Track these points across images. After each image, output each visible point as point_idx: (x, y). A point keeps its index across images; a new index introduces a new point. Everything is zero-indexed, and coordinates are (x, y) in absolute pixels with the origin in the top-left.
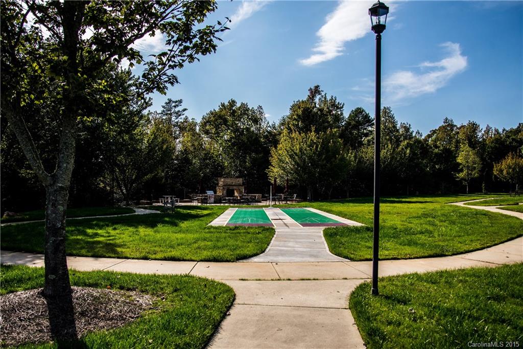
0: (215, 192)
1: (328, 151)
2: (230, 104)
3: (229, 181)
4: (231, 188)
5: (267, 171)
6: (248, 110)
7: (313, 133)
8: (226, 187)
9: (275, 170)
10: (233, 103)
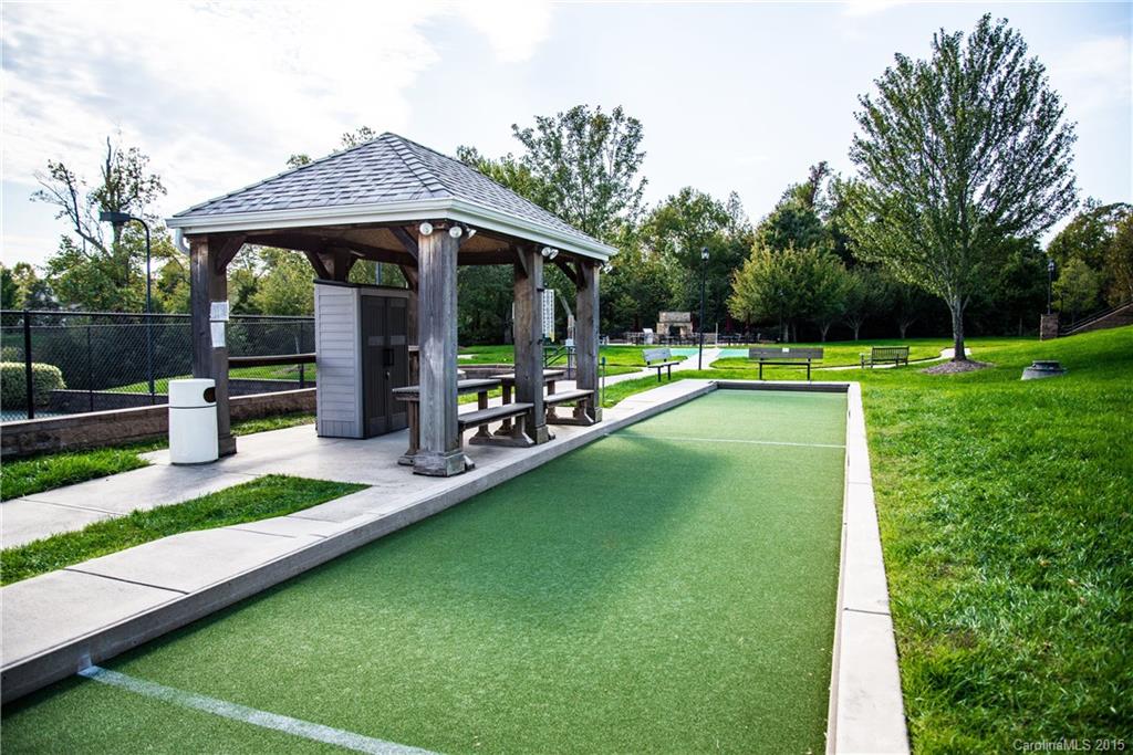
0: (655, 331)
1: (811, 275)
2: (683, 197)
3: (673, 316)
4: (675, 325)
5: (727, 302)
6: (710, 204)
7: (792, 250)
8: (668, 325)
9: (737, 300)
10: (687, 194)
